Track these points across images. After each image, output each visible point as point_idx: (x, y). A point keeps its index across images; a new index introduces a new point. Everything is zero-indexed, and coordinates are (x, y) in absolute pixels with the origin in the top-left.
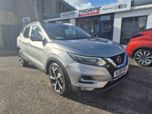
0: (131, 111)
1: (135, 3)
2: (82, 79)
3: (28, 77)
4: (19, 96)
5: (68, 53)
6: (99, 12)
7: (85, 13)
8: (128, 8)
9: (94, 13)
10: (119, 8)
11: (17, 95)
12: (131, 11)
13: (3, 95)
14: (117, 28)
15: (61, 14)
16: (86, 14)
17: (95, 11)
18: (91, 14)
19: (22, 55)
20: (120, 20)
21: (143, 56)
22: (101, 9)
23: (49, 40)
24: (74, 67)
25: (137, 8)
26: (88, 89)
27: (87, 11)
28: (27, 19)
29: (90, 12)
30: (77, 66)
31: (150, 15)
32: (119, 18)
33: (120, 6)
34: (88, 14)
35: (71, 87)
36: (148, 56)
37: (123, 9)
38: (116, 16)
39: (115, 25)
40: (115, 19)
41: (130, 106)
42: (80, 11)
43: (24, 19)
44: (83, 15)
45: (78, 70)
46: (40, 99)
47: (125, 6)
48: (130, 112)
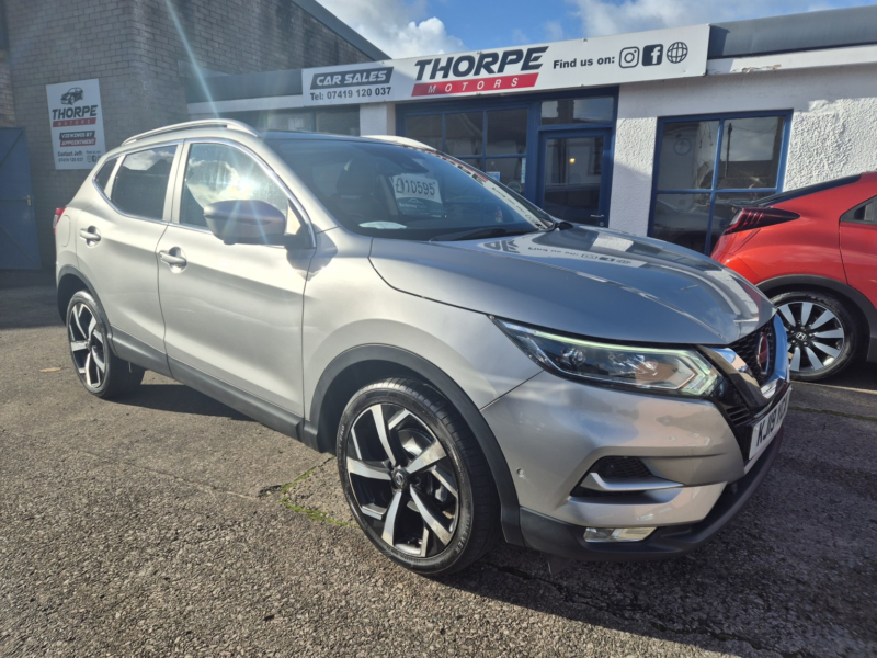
0: (851, 643)
1: (729, 39)
2: (595, 476)
3: (161, 464)
4: (157, 595)
5: (497, 320)
6: (532, 80)
7: (452, 77)
8: (695, 65)
9: (507, 82)
10: (647, 61)
11: (141, 592)
12: (707, 80)
13: (43, 599)
14: (630, 173)
15: (308, 75)
16: (457, 86)
17: (513, 70)
18: (489, 83)
19: (104, 326)
20: (649, 126)
21: (798, 328)
22: (546, 59)
23: (337, 237)
24: (544, 407)
25: (738, 65)
26: (620, 535)
27: (464, 66)
28: (78, 95)
29: (484, 74)
30: (564, 401)
31: (805, 108)
32: (645, 115)
33: (648, 50)
34: (472, 85)
35: (516, 529)
36: (820, 329)
37: (664, 71)
38: (624, 103)
39: (619, 156)
40: (619, 122)
41: (833, 610)
42: (422, 64)
43: (55, 94)
44: (441, 88)
45: (567, 425)
46: (306, 607)
47: (680, 52)
48: (849, 650)
